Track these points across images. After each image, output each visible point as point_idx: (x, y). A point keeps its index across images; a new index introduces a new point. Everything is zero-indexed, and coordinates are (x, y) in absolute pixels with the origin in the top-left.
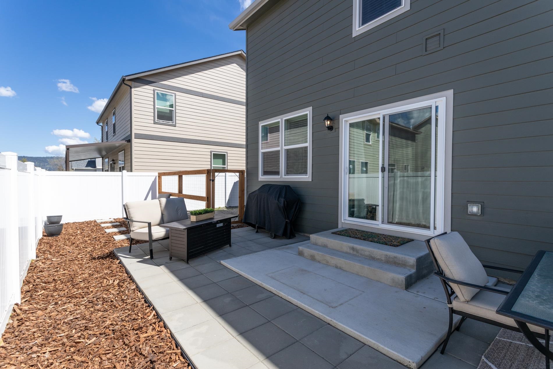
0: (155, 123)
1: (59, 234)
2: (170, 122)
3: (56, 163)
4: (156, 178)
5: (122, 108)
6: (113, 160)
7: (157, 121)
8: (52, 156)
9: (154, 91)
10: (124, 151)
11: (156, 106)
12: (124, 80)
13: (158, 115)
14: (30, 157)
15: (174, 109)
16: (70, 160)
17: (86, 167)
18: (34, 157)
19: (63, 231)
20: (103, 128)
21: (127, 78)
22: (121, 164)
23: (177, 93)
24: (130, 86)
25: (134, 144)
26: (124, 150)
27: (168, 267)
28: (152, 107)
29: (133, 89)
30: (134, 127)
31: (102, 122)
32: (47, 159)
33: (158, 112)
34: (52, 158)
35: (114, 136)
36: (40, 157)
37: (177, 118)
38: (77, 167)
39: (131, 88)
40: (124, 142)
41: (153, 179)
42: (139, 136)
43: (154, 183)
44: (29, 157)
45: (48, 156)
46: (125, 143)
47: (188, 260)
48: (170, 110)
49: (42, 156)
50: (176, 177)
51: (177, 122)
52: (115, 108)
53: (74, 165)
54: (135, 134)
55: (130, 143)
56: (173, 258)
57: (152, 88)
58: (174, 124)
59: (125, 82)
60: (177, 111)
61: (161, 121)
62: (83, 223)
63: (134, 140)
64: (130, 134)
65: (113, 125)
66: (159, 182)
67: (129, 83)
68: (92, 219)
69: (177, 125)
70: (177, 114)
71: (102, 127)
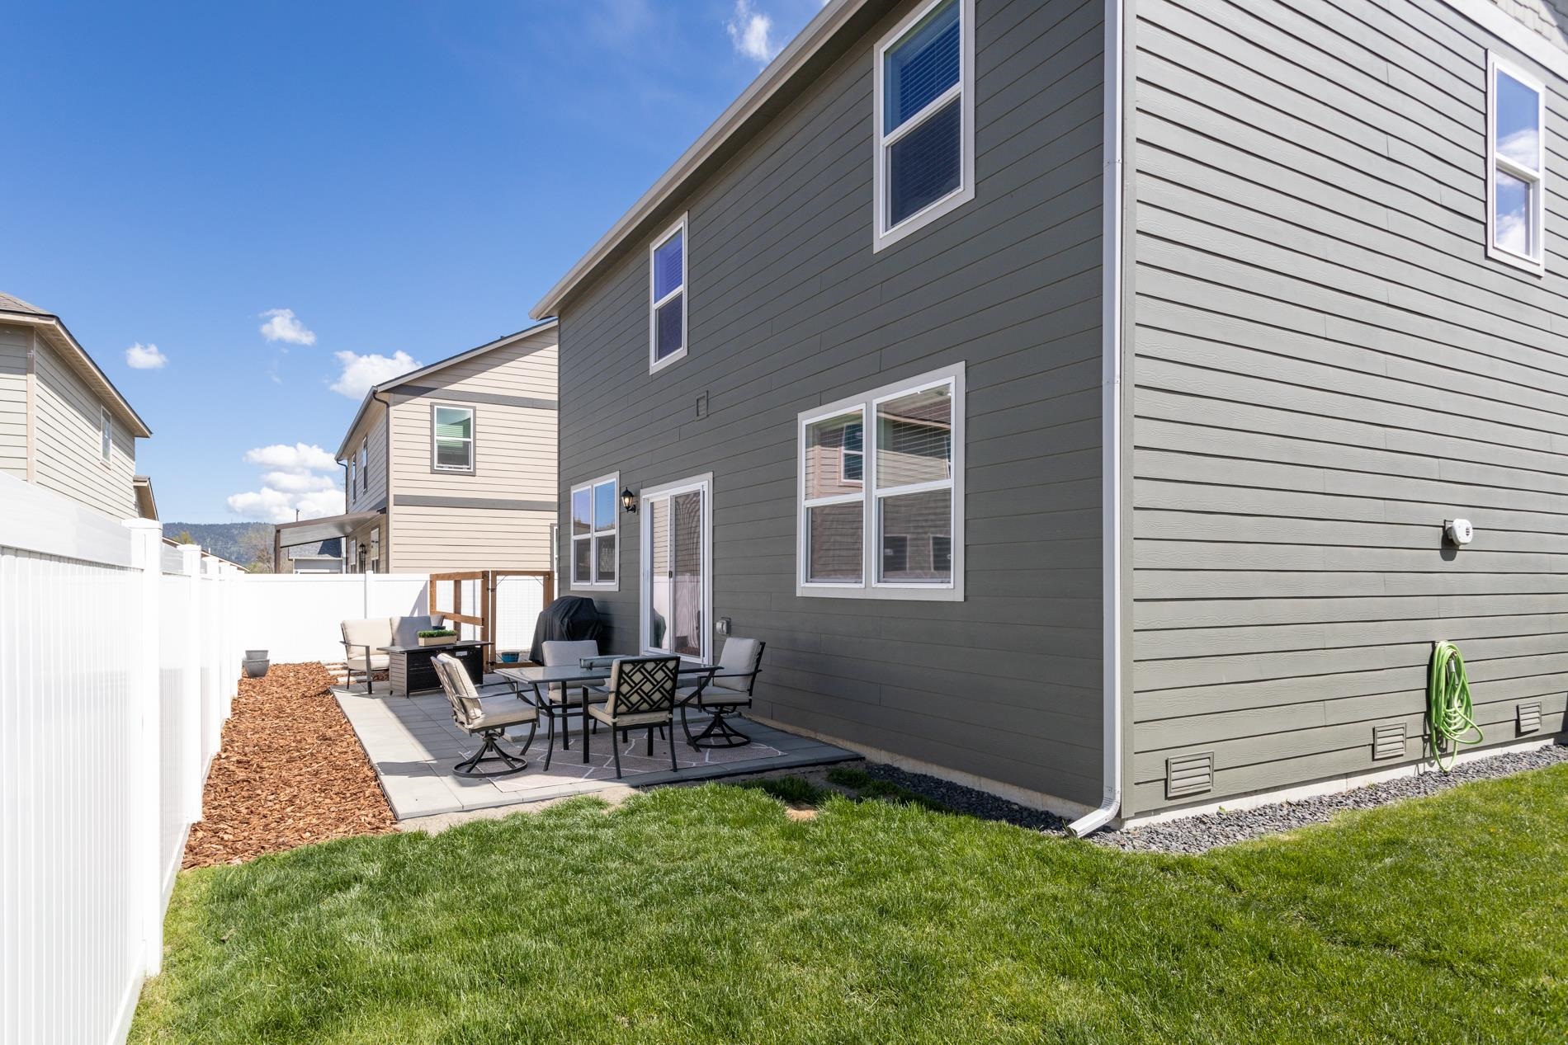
0: (433, 472)
1: (264, 676)
2: (464, 468)
3: (254, 542)
4: (426, 584)
5: (376, 440)
6: (362, 546)
7: (437, 467)
8: (244, 522)
9: (432, 406)
10: (378, 529)
11: (436, 438)
12: (375, 393)
13: (439, 455)
14: (195, 525)
15: (471, 440)
16: (281, 545)
17: (319, 553)
18: (203, 524)
19: (269, 673)
20: (349, 471)
21: (380, 389)
22: (373, 555)
23: (478, 406)
24: (386, 403)
25: (392, 517)
26: (378, 526)
27: (385, 703)
28: (428, 439)
29: (391, 409)
30: (392, 483)
31: (346, 458)
32: (233, 530)
33: (439, 447)
34: (245, 526)
35: (365, 493)
36: (216, 523)
37: (478, 458)
38: (300, 556)
39: (388, 406)
40: (374, 513)
41: (420, 586)
42: (402, 501)
43: (423, 594)
44: (191, 525)
45: (233, 522)
46: (376, 516)
47: (408, 692)
48: (464, 442)
49: (221, 523)
50: (452, 583)
51: (478, 465)
52: (366, 436)
53: (295, 553)
54: (395, 495)
55: (385, 515)
56: (394, 693)
57: (428, 401)
58: (472, 470)
59: (377, 396)
60: (478, 443)
61: (446, 467)
62: (299, 665)
63: (393, 510)
64: (385, 496)
65: (363, 471)
66: (431, 592)
67: (385, 397)
68: (315, 660)
69: (478, 472)
70: (478, 450)
71: (347, 469)
